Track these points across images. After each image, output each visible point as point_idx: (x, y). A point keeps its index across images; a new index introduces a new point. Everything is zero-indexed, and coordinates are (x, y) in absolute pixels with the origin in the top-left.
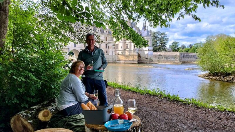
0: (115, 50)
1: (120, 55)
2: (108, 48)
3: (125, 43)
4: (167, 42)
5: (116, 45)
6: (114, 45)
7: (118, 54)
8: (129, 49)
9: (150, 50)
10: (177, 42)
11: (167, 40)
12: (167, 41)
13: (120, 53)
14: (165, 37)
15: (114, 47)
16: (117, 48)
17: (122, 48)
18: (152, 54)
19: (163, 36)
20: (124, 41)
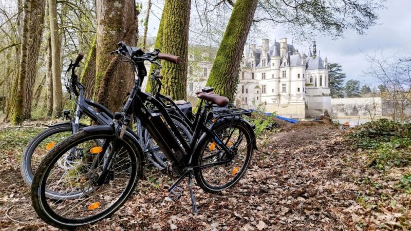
0: (258, 95)
1: (269, 104)
2: (247, 92)
3: (279, 81)
4: (342, 81)
5: (261, 87)
6: (257, 87)
7: (266, 102)
8: (288, 94)
9: (327, 95)
10: (355, 81)
11: (343, 77)
12: (343, 79)
13: (269, 100)
14: (338, 72)
15: (257, 89)
16: (264, 91)
17: (273, 92)
18: (330, 103)
19: (334, 69)
20: (278, 80)
